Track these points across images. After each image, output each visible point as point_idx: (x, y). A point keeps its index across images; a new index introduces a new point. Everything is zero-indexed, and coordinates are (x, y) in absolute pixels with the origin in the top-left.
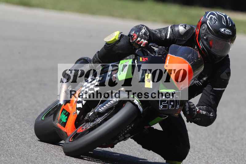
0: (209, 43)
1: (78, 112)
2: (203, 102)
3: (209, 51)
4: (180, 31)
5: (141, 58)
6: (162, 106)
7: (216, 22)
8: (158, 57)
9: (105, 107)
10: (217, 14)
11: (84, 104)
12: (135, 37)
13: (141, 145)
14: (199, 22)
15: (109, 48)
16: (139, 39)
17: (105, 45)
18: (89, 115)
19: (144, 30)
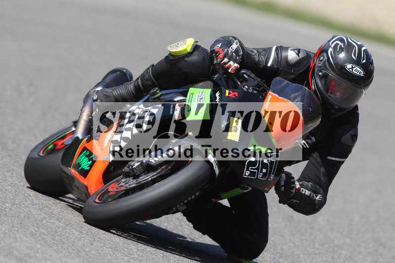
4: (290, 58)
5: (227, 91)
6: (249, 172)
8: (253, 93)
10: (348, 40)
16: (226, 60)
17: (166, 57)
18: (134, 167)
19: (236, 46)
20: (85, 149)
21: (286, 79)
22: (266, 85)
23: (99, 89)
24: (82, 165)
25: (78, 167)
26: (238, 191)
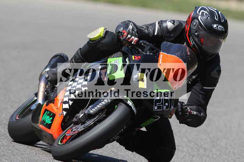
0: (200, 40)
1: (65, 113)
2: (193, 101)
3: (200, 48)
4: (169, 27)
5: (133, 57)
6: (157, 107)
7: (208, 17)
8: (150, 55)
9: (96, 108)
10: (208, 9)
11: (70, 105)
12: (125, 34)
13: (124, 146)
14: (189, 17)
15: (94, 45)
16: (129, 36)
17: (88, 42)
18: (80, 117)
19: (132, 27)
20: (46, 110)
21: (169, 41)
22: (158, 48)
23: (48, 69)
24: (46, 121)
25: (43, 122)
26: (151, 121)
